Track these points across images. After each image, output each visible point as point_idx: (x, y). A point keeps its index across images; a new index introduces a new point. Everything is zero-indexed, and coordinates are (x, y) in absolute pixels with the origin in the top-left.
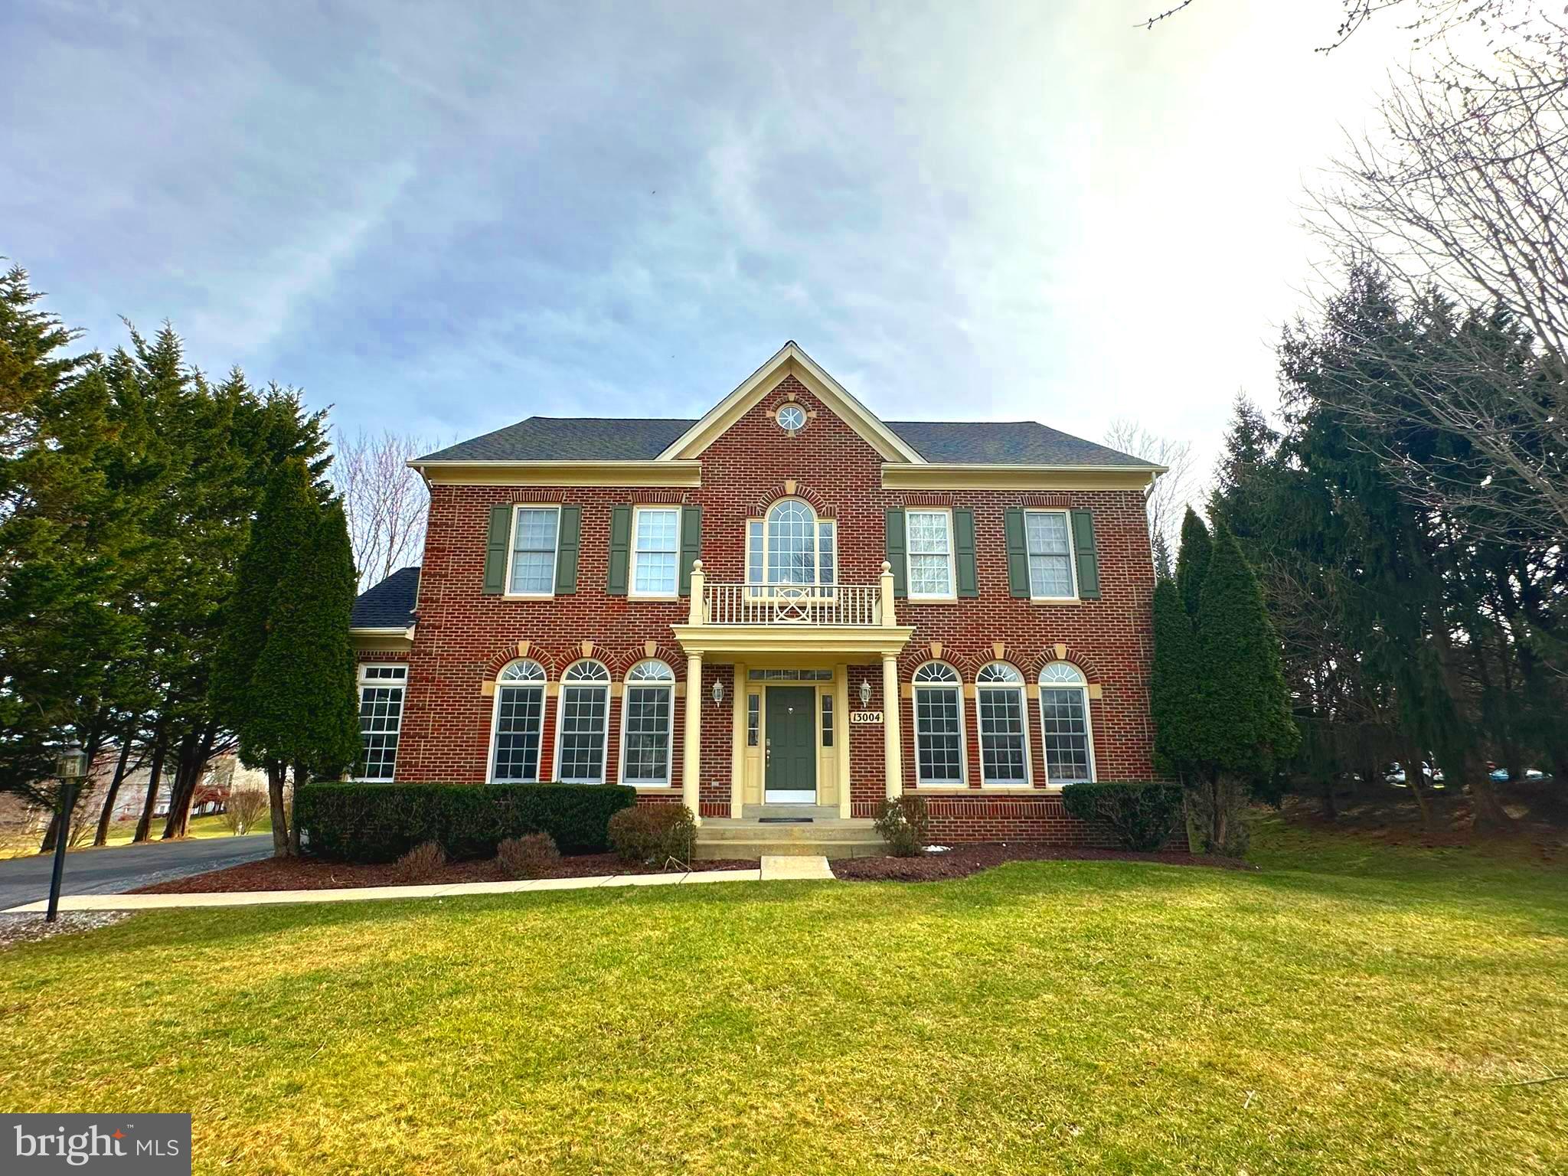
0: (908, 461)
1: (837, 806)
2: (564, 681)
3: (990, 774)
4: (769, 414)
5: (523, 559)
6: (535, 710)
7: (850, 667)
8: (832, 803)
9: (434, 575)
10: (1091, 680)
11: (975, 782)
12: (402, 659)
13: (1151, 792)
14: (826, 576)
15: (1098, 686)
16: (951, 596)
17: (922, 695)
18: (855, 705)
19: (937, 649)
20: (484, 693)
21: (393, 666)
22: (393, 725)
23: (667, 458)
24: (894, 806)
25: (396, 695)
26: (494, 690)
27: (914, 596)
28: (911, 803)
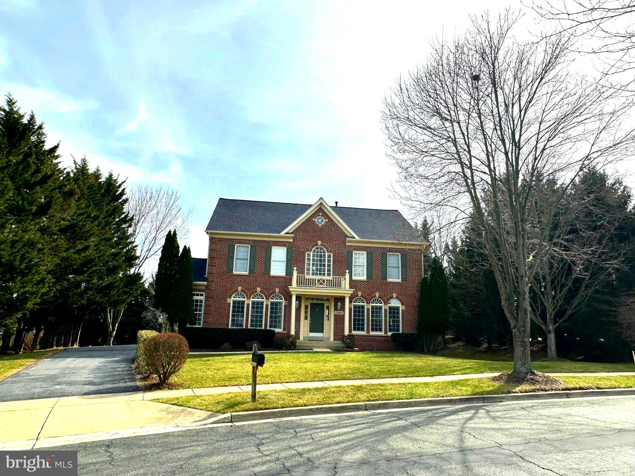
0: (354, 238)
1: (329, 338)
2: (251, 299)
3: (372, 330)
4: (314, 219)
5: (238, 261)
6: (243, 307)
7: (335, 298)
8: (328, 336)
9: (212, 266)
10: (402, 304)
11: (368, 332)
12: (203, 291)
13: (412, 335)
14: (329, 270)
15: (404, 306)
16: (364, 278)
17: (355, 307)
18: (336, 309)
19: (360, 294)
20: (228, 302)
21: (200, 293)
22: (200, 310)
23: (283, 233)
24: (346, 337)
25: (201, 301)
26: (231, 301)
27: (354, 278)
28: (351, 336)
